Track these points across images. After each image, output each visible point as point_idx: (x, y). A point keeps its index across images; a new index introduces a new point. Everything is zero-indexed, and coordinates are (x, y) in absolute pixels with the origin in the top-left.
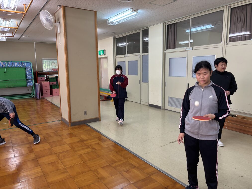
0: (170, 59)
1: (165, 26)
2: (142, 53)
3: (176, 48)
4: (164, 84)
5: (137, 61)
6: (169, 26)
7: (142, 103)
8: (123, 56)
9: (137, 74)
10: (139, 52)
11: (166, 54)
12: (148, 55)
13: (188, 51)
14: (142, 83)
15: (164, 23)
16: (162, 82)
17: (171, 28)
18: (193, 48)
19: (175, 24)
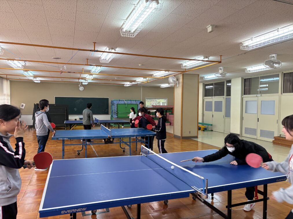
0: (246, 101)
1: (243, 79)
2: (226, 96)
3: (250, 94)
4: (242, 118)
5: (222, 101)
6: (246, 80)
7: (225, 132)
8: (211, 97)
9: (221, 111)
10: (224, 95)
11: (244, 98)
12: (230, 98)
13: (258, 97)
14: (226, 118)
15: (242, 78)
16: (241, 117)
17: (247, 81)
18: (261, 95)
19: (250, 78)
